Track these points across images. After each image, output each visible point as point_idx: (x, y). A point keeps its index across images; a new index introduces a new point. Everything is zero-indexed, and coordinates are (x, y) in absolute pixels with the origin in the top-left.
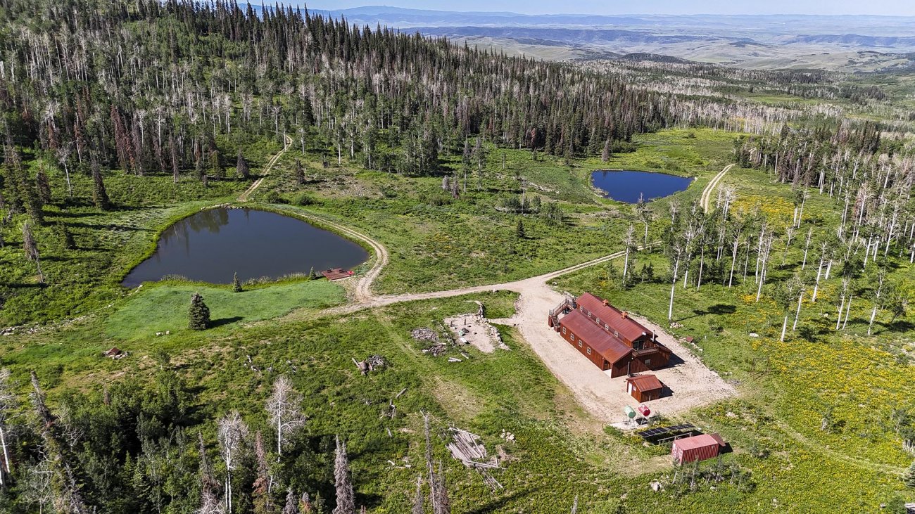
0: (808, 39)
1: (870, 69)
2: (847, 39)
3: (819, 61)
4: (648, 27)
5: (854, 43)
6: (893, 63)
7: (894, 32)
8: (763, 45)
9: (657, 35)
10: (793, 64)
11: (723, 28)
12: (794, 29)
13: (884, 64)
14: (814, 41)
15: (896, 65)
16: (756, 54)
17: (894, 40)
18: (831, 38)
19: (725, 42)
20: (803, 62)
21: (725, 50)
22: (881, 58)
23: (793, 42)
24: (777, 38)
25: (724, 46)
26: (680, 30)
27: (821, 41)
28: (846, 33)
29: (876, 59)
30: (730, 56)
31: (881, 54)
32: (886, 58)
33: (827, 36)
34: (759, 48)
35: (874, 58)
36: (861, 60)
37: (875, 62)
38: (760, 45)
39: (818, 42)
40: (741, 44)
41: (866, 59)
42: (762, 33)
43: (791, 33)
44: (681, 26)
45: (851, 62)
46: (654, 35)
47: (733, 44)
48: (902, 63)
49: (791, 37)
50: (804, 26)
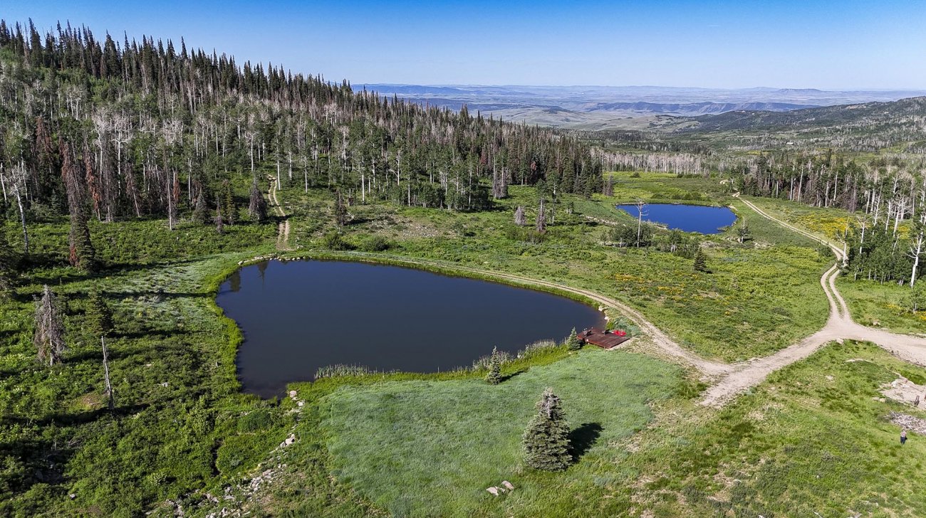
0: (607, 107)
1: (670, 130)
2: (639, 106)
3: (626, 125)
4: (465, 96)
5: (645, 110)
6: (687, 124)
7: (674, 100)
8: (572, 112)
9: (476, 103)
10: (604, 128)
11: (532, 97)
12: (592, 98)
13: (680, 126)
14: (612, 109)
15: (690, 126)
16: (567, 120)
17: (676, 107)
18: (626, 106)
19: (539, 110)
20: (612, 126)
21: (541, 116)
22: (675, 120)
23: (596, 109)
24: (581, 106)
25: (540, 113)
26: (495, 99)
27: (619, 108)
28: (637, 102)
29: (672, 122)
30: (547, 121)
31: (675, 117)
32: (680, 121)
33: (622, 104)
34: (569, 114)
35: (670, 121)
36: (659, 123)
37: (672, 124)
38: (569, 112)
39: (615, 109)
40: (554, 110)
41: (664, 122)
42: (567, 102)
43: (591, 101)
44: (495, 95)
45: (652, 125)
46: (474, 103)
47: (545, 111)
48: (694, 125)
49: (592, 105)
50: (599, 96)
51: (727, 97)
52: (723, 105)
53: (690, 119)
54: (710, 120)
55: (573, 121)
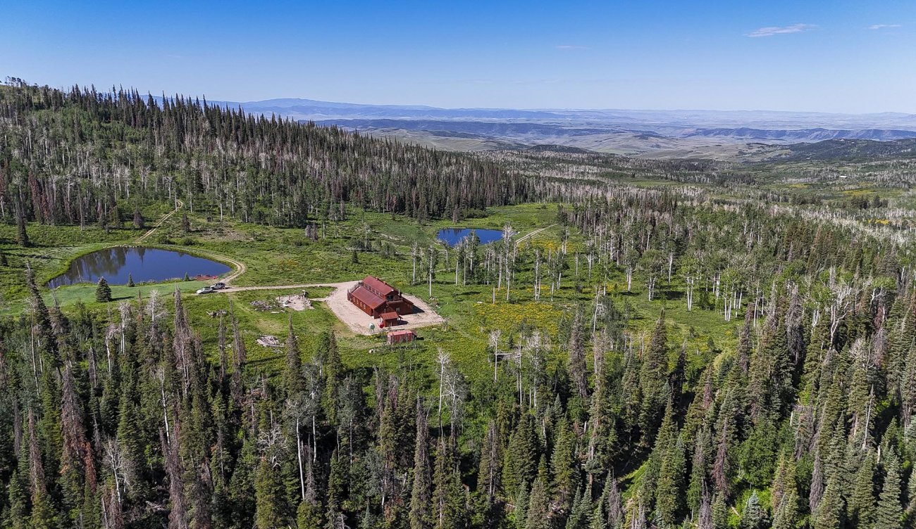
0: (707, 132)
1: (757, 159)
2: (741, 132)
3: (713, 152)
4: (559, 120)
5: (745, 136)
6: (777, 153)
7: (784, 126)
8: (665, 138)
9: (567, 128)
10: (688, 156)
11: (629, 122)
12: (694, 123)
13: (769, 155)
14: (712, 135)
15: (780, 155)
16: (658, 146)
17: (781, 133)
18: (727, 132)
19: (630, 135)
20: (696, 153)
21: (628, 142)
22: (767, 149)
23: (693, 135)
24: (678, 131)
25: (629, 139)
26: (589, 124)
27: (719, 134)
29: (763, 151)
30: (634, 147)
31: (767, 145)
32: (771, 149)
33: (726, 129)
34: (660, 140)
35: (761, 149)
36: (749, 151)
37: (761, 153)
38: (662, 138)
40: (644, 136)
41: (754, 150)
42: (665, 127)
43: (692, 126)
44: (591, 120)
45: (741, 153)
46: (564, 128)
47: (635, 137)
48: (785, 154)
49: (691, 130)
50: (703, 121)
51: (846, 122)
52: (835, 131)
53: (783, 147)
54: (803, 149)
55: (664, 147)
